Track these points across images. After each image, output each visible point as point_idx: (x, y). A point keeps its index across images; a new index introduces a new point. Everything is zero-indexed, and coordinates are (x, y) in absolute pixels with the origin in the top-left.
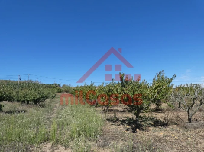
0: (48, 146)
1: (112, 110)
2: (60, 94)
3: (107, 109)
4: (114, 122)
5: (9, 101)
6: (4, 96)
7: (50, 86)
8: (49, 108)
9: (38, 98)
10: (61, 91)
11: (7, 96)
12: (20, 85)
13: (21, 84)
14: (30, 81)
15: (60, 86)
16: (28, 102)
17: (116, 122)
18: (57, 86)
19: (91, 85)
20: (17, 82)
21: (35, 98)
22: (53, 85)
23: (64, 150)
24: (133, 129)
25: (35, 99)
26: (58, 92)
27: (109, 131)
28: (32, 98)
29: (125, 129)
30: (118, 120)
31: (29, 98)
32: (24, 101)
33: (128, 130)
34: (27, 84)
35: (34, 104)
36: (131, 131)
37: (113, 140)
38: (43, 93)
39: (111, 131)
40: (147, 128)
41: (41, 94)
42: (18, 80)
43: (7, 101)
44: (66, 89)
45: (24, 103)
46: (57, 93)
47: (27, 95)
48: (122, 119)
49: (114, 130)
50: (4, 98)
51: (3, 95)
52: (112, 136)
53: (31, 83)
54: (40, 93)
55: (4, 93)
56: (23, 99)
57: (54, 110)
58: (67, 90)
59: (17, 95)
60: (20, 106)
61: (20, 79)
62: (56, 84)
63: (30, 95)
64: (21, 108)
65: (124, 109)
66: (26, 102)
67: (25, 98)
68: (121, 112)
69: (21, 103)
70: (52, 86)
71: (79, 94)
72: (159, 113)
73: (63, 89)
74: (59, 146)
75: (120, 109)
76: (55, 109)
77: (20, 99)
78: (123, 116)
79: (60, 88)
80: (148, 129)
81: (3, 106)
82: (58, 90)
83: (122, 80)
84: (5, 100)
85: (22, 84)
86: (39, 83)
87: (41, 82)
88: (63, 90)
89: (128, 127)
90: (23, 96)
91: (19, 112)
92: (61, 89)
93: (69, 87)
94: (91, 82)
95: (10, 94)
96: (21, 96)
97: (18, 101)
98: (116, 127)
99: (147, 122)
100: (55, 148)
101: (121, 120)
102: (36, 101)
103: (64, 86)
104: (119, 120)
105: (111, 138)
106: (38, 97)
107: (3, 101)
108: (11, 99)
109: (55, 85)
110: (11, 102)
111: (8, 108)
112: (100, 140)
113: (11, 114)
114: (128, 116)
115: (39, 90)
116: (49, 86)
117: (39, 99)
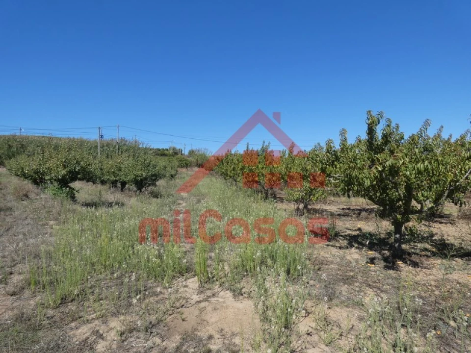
0: (190, 286)
1: (316, 211)
2: (184, 170)
3: (305, 207)
4: (329, 239)
5: (88, 181)
6: (77, 170)
7: (162, 153)
8: (170, 200)
9: (144, 176)
10: (187, 165)
11: (83, 169)
12: (102, 149)
13: (103, 146)
14: (122, 140)
15: (183, 152)
16: (124, 184)
17: (334, 239)
18: (176, 153)
19: (264, 150)
20: (95, 141)
21: (137, 176)
22: (167, 150)
23: (231, 298)
24: (385, 259)
25: (139, 179)
26: (181, 166)
27: (327, 261)
28: (133, 176)
29: (365, 259)
30: (337, 235)
31: (126, 175)
32: (114, 183)
33: (372, 261)
34: (115, 146)
35: (135, 189)
36: (383, 264)
37: (345, 283)
38: (155, 166)
39: (332, 262)
40: (423, 259)
41: (150, 168)
42: (97, 138)
43: (85, 181)
44: (197, 160)
45: (116, 186)
46: (178, 169)
47: (120, 170)
48: (346, 234)
49: (338, 260)
50: (78, 173)
51: (75, 168)
52: (337, 274)
53: (125, 144)
54: (148, 166)
55: (77, 162)
56: (113, 178)
57: (179, 204)
58: (200, 162)
59: (101, 169)
60: (109, 193)
61: (102, 137)
62: (174, 149)
63: (127, 171)
64: (112, 197)
65: (343, 209)
66: (119, 185)
67: (118, 176)
68: (339, 215)
69: (110, 188)
70: (166, 152)
71: (234, 170)
72: (441, 223)
73: (191, 159)
74: (216, 288)
75: (333, 208)
76: (181, 202)
77: (106, 178)
78: (348, 226)
79: (183, 156)
80: (428, 263)
81: (78, 191)
82: (181, 161)
83: (371, 131)
84: (80, 179)
85: (107, 146)
86: (140, 146)
87: (143, 144)
88: (191, 162)
89: (372, 254)
90: (113, 172)
91: (110, 205)
92: (186, 160)
93: (205, 156)
94: (264, 142)
95: (89, 165)
96: (108, 172)
97: (103, 182)
98: (341, 252)
99: (416, 244)
100: (209, 293)
101: (346, 236)
102: (140, 184)
103: (192, 153)
104: (342, 236)
105: (340, 280)
106: (144, 174)
107: (76, 180)
108: (92, 177)
109: (172, 151)
110: (91, 183)
111: (87, 196)
112: (312, 282)
113: (96, 208)
114: (359, 226)
115: (145, 160)
116: (159, 152)
117: (145, 179)
